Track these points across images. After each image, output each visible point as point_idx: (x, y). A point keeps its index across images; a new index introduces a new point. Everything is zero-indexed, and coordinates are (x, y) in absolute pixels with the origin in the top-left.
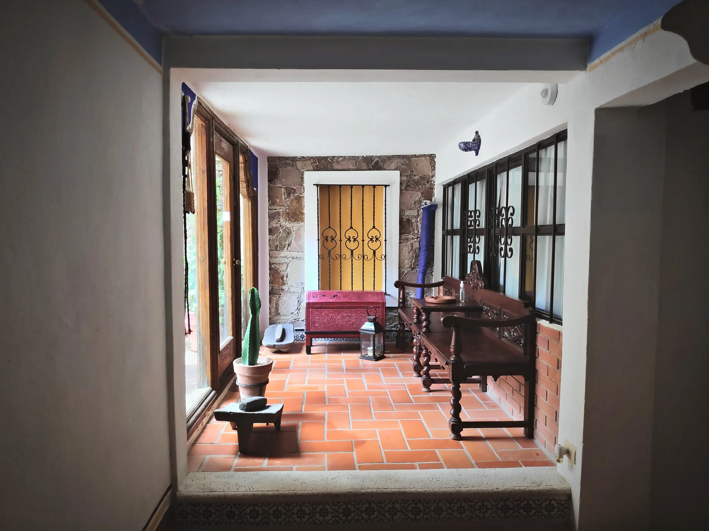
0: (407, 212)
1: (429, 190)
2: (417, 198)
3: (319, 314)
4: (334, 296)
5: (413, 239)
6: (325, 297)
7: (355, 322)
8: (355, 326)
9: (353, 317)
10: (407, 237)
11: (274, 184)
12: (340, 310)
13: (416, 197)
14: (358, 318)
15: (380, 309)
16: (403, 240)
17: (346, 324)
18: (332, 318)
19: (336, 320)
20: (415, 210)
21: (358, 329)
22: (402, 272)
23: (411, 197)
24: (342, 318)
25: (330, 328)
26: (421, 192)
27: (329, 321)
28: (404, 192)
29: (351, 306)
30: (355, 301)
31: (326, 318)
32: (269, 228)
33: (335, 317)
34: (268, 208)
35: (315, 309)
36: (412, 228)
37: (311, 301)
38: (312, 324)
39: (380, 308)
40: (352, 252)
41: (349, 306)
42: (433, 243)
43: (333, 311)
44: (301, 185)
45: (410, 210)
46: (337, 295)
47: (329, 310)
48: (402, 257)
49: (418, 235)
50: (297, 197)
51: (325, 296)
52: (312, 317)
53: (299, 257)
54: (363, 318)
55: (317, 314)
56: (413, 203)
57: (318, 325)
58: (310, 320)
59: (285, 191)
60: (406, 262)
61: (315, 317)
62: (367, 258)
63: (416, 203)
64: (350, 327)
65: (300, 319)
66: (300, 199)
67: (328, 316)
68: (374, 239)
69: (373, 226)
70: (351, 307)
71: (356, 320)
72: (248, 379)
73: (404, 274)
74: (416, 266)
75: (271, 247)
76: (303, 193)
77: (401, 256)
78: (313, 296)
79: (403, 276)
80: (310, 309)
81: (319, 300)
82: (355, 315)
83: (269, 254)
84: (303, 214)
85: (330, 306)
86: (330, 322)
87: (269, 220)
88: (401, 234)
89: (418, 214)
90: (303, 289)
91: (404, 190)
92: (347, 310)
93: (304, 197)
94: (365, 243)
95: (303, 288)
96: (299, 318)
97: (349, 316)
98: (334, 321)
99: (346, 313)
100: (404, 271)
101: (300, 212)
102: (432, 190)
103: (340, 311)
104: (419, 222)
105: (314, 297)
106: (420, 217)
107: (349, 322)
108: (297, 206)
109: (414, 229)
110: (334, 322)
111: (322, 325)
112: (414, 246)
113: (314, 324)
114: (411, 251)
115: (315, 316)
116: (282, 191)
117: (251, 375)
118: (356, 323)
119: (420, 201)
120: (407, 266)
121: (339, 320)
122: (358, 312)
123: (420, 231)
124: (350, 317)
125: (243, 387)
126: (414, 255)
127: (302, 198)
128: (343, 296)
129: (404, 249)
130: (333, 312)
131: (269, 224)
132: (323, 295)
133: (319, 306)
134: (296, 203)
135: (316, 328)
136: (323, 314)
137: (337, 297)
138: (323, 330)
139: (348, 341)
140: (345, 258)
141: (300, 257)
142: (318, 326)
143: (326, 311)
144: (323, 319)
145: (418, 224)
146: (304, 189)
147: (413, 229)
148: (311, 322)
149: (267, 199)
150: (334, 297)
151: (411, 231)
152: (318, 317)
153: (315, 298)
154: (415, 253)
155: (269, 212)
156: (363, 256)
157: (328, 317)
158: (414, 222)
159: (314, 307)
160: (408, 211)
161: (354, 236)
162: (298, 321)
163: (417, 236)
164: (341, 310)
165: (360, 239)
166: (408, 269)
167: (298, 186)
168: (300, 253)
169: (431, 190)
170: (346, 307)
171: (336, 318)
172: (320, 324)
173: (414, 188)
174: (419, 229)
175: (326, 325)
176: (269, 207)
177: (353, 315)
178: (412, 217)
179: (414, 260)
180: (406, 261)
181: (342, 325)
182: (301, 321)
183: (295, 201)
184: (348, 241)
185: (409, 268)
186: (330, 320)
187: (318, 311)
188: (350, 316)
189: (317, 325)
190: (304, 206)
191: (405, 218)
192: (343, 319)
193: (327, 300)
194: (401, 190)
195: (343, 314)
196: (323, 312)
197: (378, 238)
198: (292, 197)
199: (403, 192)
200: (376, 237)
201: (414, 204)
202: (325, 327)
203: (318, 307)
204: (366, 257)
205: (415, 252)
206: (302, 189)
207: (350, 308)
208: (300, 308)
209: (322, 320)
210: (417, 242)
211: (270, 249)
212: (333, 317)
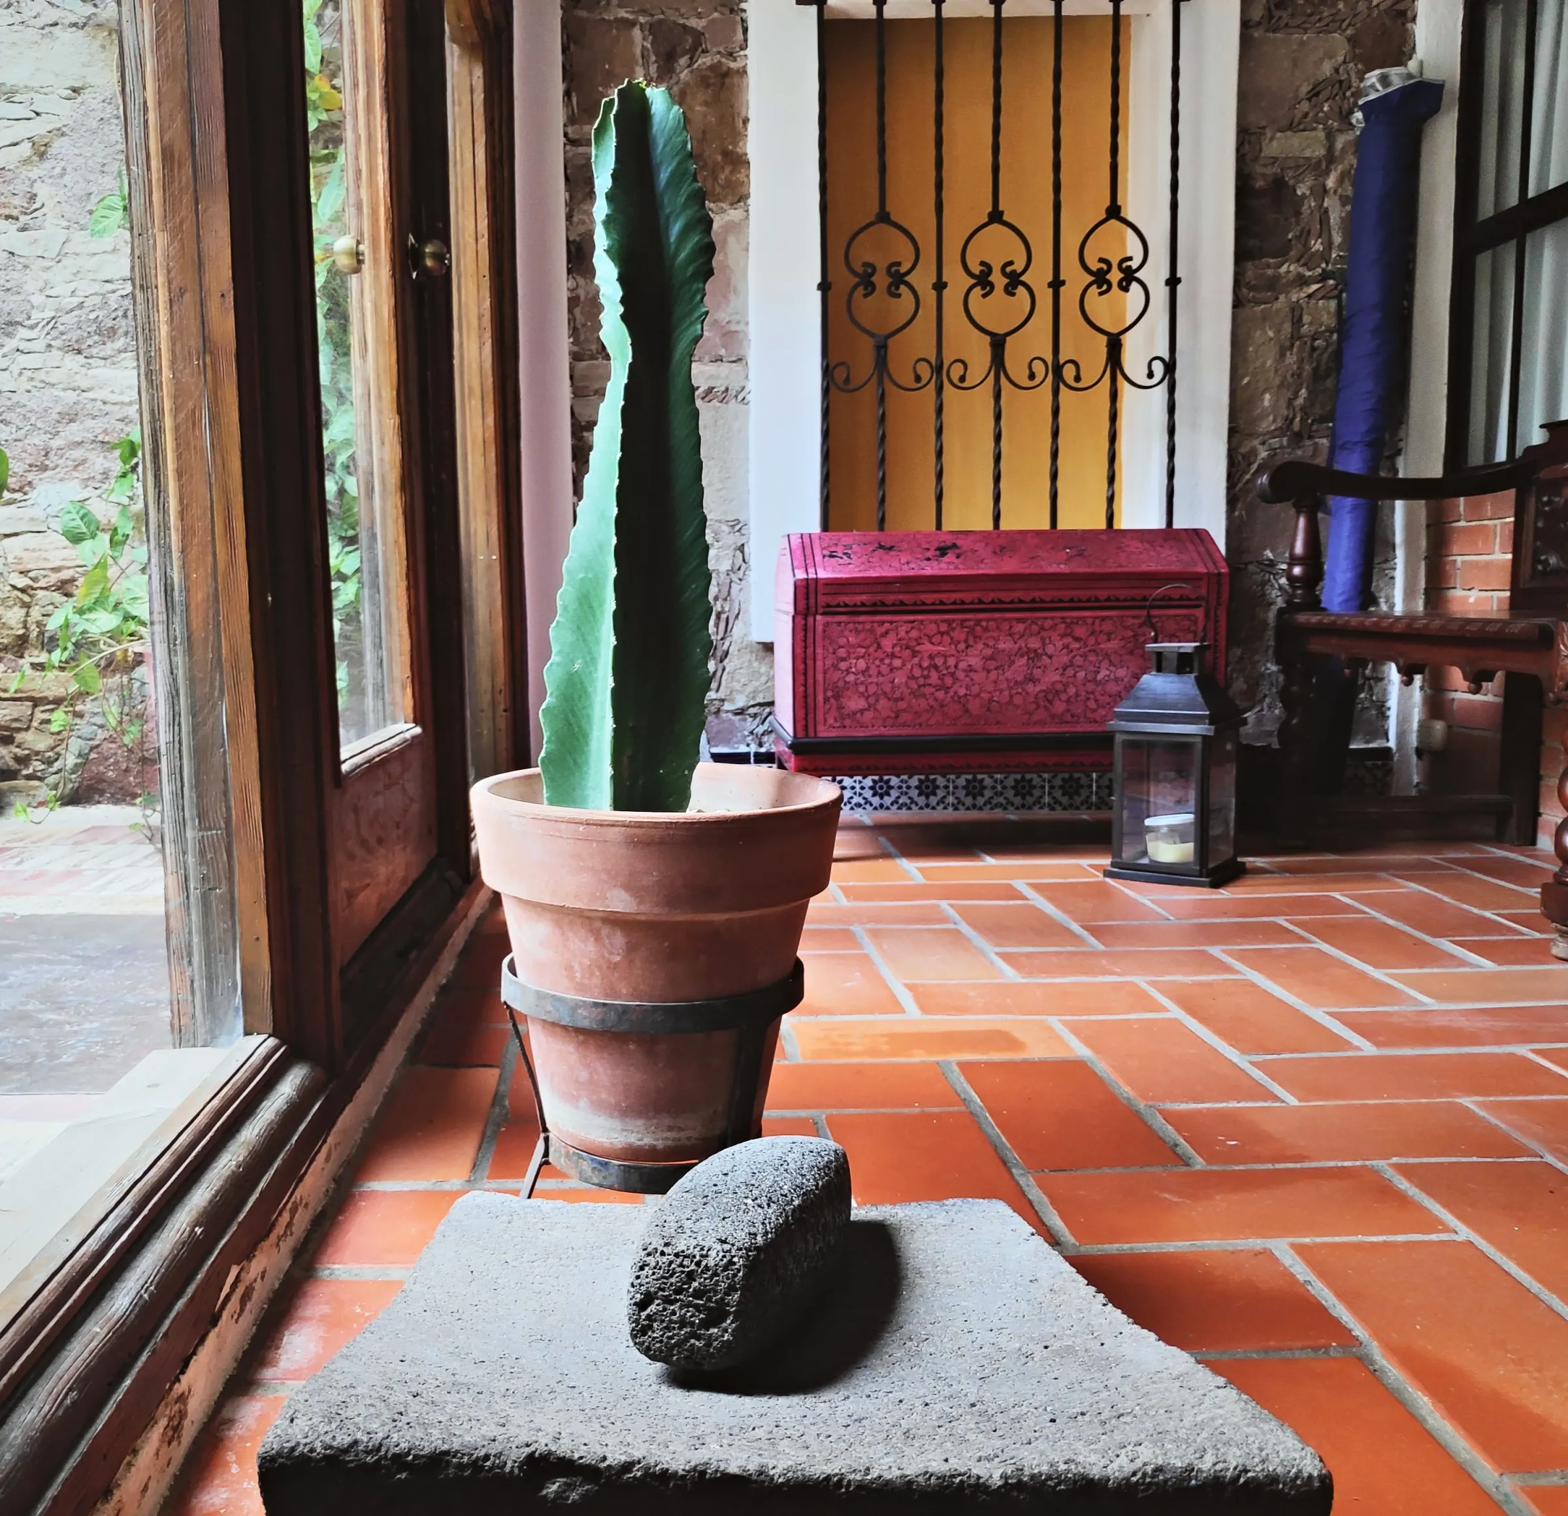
0: (1272, 139)
1: (1387, 21)
2: (1327, 69)
3: (868, 642)
4: (937, 549)
5: (1302, 282)
6: (893, 553)
7: (1059, 687)
8: (1059, 707)
9: (1050, 657)
10: (1270, 272)
11: (590, 10)
12: (978, 622)
13: (1322, 60)
14: (1079, 661)
15: (1199, 613)
16: (1251, 288)
17: (1011, 696)
18: (936, 667)
19: (960, 675)
20: (1315, 129)
21: (1077, 722)
22: (1244, 457)
23: (1295, 64)
24: (992, 664)
25: (924, 718)
26: (1349, 32)
27: (921, 681)
28: (1256, 35)
29: (1037, 594)
30: (1063, 568)
31: (904, 665)
32: (571, 239)
33: (951, 662)
34: (566, 135)
35: (844, 618)
36: (1298, 224)
37: (822, 574)
38: (826, 700)
39: (1198, 606)
40: (998, 344)
41: (1027, 596)
42: (1405, 303)
43: (944, 627)
44: (732, 11)
45: (1289, 133)
46: (954, 546)
47: (922, 622)
48: (1246, 381)
49: (1327, 265)
50: (709, 73)
51: (891, 548)
52: (829, 663)
53: (723, 389)
54: (1106, 663)
55: (853, 646)
56: (1305, 89)
57: (861, 704)
58: (820, 677)
59: (649, 46)
60: (1266, 403)
61: (843, 660)
62: (1078, 379)
63: (1317, 94)
64: (1030, 714)
65: (727, 706)
66: (724, 83)
67: (915, 654)
68: (1115, 276)
69: (1108, 203)
70: (1042, 601)
71: (1070, 672)
72: (631, 949)
73: (1255, 467)
74: (1312, 424)
75: (582, 338)
76: (742, 53)
77: (1240, 371)
78: (826, 552)
79: (1248, 477)
80: (819, 617)
81: (862, 567)
82: (1059, 644)
83: (571, 377)
84: (740, 162)
85: (923, 597)
86: (924, 686)
87: (571, 197)
88: (1242, 255)
89: (1330, 149)
90: (738, 553)
91: (1259, 23)
92: (1019, 620)
93: (745, 72)
94: (1069, 295)
95: (741, 548)
96: (723, 700)
97: (1029, 650)
98: (948, 681)
99: (1010, 635)
100: (1253, 452)
101: (726, 154)
102: (1404, 24)
103: (978, 629)
104: (1335, 192)
105: (831, 556)
106: (1340, 168)
107: (1030, 687)
108: (709, 117)
109: (1309, 232)
110: (947, 689)
111: (883, 703)
112: (1306, 319)
113: (837, 697)
114: (1292, 345)
115: (842, 652)
116: (630, 42)
117: (672, 900)
118: (1065, 691)
119: (1341, 82)
120: (1268, 424)
121: (971, 674)
122: (1080, 631)
123: (1337, 239)
124: (1034, 656)
125: (578, 1031)
126: (1308, 368)
127: (736, 80)
128: (990, 549)
129: (1258, 333)
130: (942, 634)
131: (569, 217)
132: (881, 547)
133: (864, 598)
134: (706, 104)
135: (847, 722)
136: (887, 644)
137: (957, 551)
138: (883, 731)
139: (968, 809)
140: (962, 379)
141: (727, 390)
142: (862, 711)
143: (903, 627)
144: (884, 669)
145: (1325, 205)
146: (745, 31)
147: (1302, 232)
148: (820, 689)
149: (559, 87)
150: (943, 555)
151: (1290, 240)
152: (857, 658)
153: (841, 561)
154: (1311, 356)
155: (570, 155)
156: (1058, 370)
157: (916, 660)
158: (1308, 193)
159: (838, 606)
160: (1279, 135)
161: (1011, 263)
162: (718, 711)
163: (1324, 265)
164: (988, 620)
165: (1039, 276)
166: (1275, 442)
167: (716, 15)
168: (724, 369)
169: (1399, 22)
170: (1012, 602)
171: (956, 667)
172: (872, 700)
173: (1310, 16)
174: (1334, 233)
175: (902, 705)
176: (569, 130)
177: (1050, 649)
178: (1299, 166)
179: (1303, 392)
180: (1267, 396)
181: (991, 700)
182: (730, 715)
183: (701, 96)
184: (978, 288)
185: (1277, 433)
186: (926, 677)
187: (860, 627)
188: (1035, 651)
189: (855, 703)
190: (746, 121)
191: (1262, 174)
192: (997, 668)
193: (905, 567)
194: (1245, 24)
195: (997, 640)
196: (887, 633)
197: (1134, 267)
198: (682, 76)
199: (1252, 36)
200: (1124, 265)
201: (1309, 99)
202: (897, 717)
203: (863, 605)
204: (1069, 373)
205: (1313, 349)
206: (734, 31)
207: (1036, 606)
208: (725, 647)
209: (881, 679)
210: (1322, 298)
211: (576, 349)
212: (939, 661)
